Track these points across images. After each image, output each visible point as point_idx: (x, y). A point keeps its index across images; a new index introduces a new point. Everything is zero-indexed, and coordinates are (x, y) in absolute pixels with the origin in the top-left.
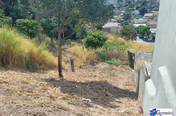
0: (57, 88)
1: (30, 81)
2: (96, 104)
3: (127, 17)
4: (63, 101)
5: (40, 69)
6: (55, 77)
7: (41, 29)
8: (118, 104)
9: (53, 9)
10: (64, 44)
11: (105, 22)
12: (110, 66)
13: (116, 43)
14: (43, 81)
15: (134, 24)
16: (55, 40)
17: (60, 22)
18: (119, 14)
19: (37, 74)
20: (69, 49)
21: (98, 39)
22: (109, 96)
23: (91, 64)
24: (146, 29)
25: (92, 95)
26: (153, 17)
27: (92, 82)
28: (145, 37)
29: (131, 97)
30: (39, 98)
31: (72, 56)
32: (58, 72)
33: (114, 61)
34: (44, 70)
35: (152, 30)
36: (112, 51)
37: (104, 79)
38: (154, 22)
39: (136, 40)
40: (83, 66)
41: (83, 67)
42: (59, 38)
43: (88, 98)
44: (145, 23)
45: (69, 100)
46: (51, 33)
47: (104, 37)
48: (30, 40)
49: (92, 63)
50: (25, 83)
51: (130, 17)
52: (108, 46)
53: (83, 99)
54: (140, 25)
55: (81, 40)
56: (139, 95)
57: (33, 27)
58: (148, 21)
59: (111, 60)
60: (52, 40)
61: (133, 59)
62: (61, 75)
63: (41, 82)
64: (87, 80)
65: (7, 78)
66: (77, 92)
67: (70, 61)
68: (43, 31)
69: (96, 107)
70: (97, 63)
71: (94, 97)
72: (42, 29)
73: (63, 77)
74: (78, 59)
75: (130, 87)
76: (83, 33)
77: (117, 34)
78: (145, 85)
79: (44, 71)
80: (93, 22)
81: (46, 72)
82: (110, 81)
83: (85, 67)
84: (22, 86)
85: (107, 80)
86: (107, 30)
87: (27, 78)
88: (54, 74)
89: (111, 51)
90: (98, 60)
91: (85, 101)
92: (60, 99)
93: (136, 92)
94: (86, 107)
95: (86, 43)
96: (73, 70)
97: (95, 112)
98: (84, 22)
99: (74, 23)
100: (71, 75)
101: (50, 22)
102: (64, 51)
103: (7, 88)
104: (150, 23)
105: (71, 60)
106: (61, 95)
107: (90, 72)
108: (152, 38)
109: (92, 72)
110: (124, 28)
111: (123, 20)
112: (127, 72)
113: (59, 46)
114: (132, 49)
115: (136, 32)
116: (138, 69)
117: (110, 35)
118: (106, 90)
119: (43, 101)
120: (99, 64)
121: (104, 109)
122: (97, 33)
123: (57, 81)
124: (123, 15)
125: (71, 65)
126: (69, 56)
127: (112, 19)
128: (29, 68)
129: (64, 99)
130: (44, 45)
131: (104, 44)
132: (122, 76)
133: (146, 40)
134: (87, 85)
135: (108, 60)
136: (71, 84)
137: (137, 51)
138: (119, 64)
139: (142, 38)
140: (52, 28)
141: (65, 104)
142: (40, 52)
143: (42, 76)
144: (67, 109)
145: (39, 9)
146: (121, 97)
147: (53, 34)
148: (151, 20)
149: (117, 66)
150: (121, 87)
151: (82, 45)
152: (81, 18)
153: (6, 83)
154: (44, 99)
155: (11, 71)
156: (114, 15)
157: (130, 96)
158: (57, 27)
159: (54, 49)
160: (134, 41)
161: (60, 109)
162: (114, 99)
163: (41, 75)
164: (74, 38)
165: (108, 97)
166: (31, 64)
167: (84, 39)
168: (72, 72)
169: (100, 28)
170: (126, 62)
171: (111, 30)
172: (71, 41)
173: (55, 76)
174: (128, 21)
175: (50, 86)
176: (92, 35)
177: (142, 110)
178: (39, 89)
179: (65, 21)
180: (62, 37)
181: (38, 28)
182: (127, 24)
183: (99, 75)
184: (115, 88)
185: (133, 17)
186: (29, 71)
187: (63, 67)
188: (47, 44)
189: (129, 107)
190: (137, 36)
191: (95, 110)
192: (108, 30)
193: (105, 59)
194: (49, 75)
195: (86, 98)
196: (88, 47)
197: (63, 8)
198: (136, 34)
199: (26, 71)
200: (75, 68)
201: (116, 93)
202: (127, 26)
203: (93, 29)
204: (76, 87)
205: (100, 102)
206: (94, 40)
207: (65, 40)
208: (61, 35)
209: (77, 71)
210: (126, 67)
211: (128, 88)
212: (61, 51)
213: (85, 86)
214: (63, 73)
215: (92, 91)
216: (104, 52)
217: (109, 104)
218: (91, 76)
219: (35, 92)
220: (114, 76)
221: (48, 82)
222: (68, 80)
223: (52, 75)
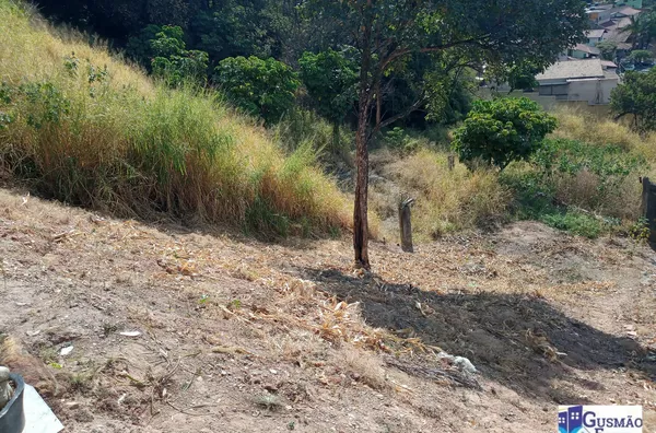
0: (348, 303)
1: (258, 271)
2: (492, 379)
3: (649, 35)
4: (368, 353)
5: (293, 234)
6: (341, 265)
7: (301, 92)
8: (585, 393)
9: (345, 18)
10: (378, 147)
11: (550, 58)
12: (561, 238)
13: (592, 143)
14: (302, 277)
16: (346, 132)
17: (367, 64)
18: (610, 23)
19: (280, 249)
20: (393, 165)
21: (515, 126)
22: (550, 354)
23: (479, 224)
25: (479, 345)
27: (481, 297)
29: (645, 370)
30: (287, 332)
31: (405, 191)
32: (352, 248)
33: (580, 217)
34: (304, 235)
36: (573, 175)
37: (531, 288)
40: (448, 230)
41: (448, 235)
42: (362, 125)
43: (461, 355)
45: (388, 352)
46: (335, 104)
47: (538, 117)
48: (263, 129)
49: (486, 223)
50: (244, 278)
52: (554, 156)
53: (443, 354)
55: (442, 131)
57: (275, 84)
59: (564, 212)
60: (336, 131)
62: (362, 260)
63: (294, 279)
64: (460, 287)
65: (187, 259)
66: (420, 325)
67: (397, 209)
68: (305, 98)
69: (493, 392)
70: (506, 223)
71: (485, 354)
72: (303, 92)
73: (368, 267)
74: (428, 205)
75: (642, 329)
76: (452, 105)
77: (595, 106)
79: (307, 240)
80: (494, 59)
81: (312, 244)
82: (554, 295)
83: (456, 234)
84: (235, 287)
85: (543, 294)
86: (555, 90)
87: (250, 261)
88: (340, 254)
89: (567, 175)
90: (511, 210)
91: (451, 364)
92: (357, 345)
94: (452, 385)
95: (465, 140)
96: (408, 246)
97: (486, 408)
98: (462, 62)
99: (421, 64)
101: (332, 64)
102: (378, 173)
103: (188, 289)
105: (400, 205)
106: (363, 333)
107: (472, 254)
109: (483, 256)
110: (630, 79)
111: (630, 45)
112: (631, 266)
113: (362, 154)
117: (565, 108)
118: (535, 331)
119: (299, 346)
120: (511, 228)
121: (525, 404)
122: (512, 102)
123: (347, 279)
124: (628, 27)
125: (402, 226)
126: (395, 190)
127: (580, 47)
128: (256, 227)
129: (372, 348)
130: (310, 148)
131: (539, 146)
132: (607, 282)
134: (458, 304)
135: (552, 212)
136: (400, 296)
138: (598, 232)
140: (340, 86)
141: (373, 364)
142: (295, 173)
143: (301, 258)
144: (382, 385)
145: (297, 21)
146: (598, 366)
147: (340, 109)
149: (591, 237)
150: (603, 323)
151: (449, 151)
152: (448, 46)
153: (186, 272)
154: (305, 340)
155: (200, 236)
156: (588, 28)
157: (643, 365)
158: (357, 85)
159: (340, 164)
161: (357, 379)
162: (566, 371)
163: (294, 252)
164: (417, 123)
165: (543, 360)
166: (264, 213)
167: (457, 127)
168: (401, 251)
169: (524, 83)
170: (630, 223)
171: (572, 91)
172: (403, 136)
173: (343, 260)
174: (650, 53)
175: (326, 295)
176: (490, 112)
178: (287, 303)
179: (386, 58)
180: (372, 120)
181: (290, 88)
182: (646, 65)
183: (509, 270)
184: (577, 326)
186: (256, 237)
187: (372, 233)
188: (319, 145)
191: (486, 403)
192: (560, 90)
193: (539, 209)
194: (322, 255)
195: (456, 355)
196: (470, 159)
197: (380, 13)
199: (247, 236)
200: (416, 238)
201: (578, 346)
202: (646, 71)
203: (493, 88)
204: (418, 310)
205: (509, 373)
206: (498, 131)
207: (384, 131)
208: (369, 111)
209: (424, 248)
210: (631, 245)
211: (632, 330)
212: (366, 172)
213: (452, 306)
214: (369, 251)
215: (478, 331)
216: (536, 181)
217: (546, 385)
218: (478, 272)
219: (275, 313)
220: (575, 277)
221: (317, 280)
222: (386, 278)
223: (333, 257)
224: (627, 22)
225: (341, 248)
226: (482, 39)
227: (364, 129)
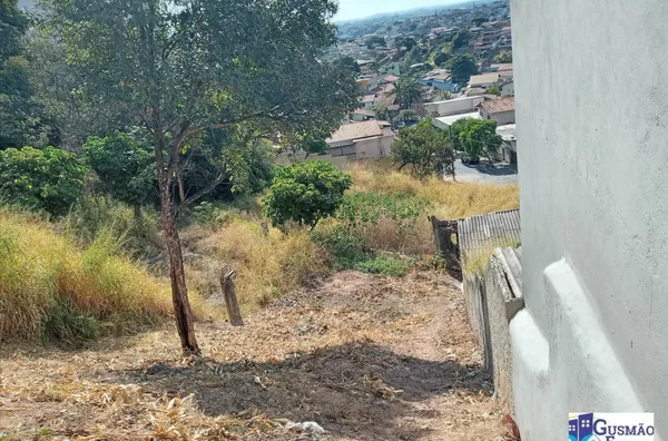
0: (182, 397)
1: (69, 387)
2: (342, 435)
3: (410, 97)
5: (104, 335)
6: (169, 357)
7: (91, 179)
8: (424, 423)
9: (129, 101)
10: (188, 224)
11: (334, 124)
12: (376, 282)
13: (384, 193)
14: (124, 382)
15: (439, 116)
16: (149, 212)
17: (161, 144)
18: (378, 89)
19: (91, 355)
20: (207, 240)
21: (317, 187)
22: (388, 395)
23: (303, 284)
24: (483, 129)
25: (323, 403)
26: (501, 84)
27: (317, 354)
28: (482, 159)
29: (469, 386)
31: (224, 265)
32: (177, 335)
33: (386, 259)
34: (119, 333)
35: (504, 132)
36: (375, 223)
37: (360, 335)
38: (506, 101)
39: (452, 172)
40: (274, 294)
41: (275, 300)
42: (167, 204)
43: (308, 419)
44: (476, 110)
46: (131, 186)
47: (335, 177)
48: (50, 224)
49: (308, 281)
50: (51, 400)
51: (419, 93)
52: (355, 209)
53: (291, 424)
54: (459, 117)
55: (250, 199)
56: (496, 375)
57: (58, 174)
58: (486, 99)
59: (374, 257)
60: (137, 214)
61: (455, 242)
62: (189, 346)
63: (114, 387)
64: (295, 349)
66: (262, 401)
67: (219, 284)
68: (97, 184)
70: (326, 277)
71: (331, 412)
72: (93, 178)
73: (198, 352)
74: (250, 274)
75: (459, 349)
76: (254, 173)
77: (381, 161)
78: (508, 334)
79: (122, 340)
80: (286, 129)
81: (129, 341)
82: (381, 336)
83: (282, 297)
84: (40, 414)
85: (371, 337)
86: (345, 151)
87: (55, 378)
88: (164, 344)
89: (369, 223)
90: (328, 263)
91: (299, 432)
93: (482, 362)
95: (274, 206)
96: (236, 319)
98: (256, 133)
99: (216, 140)
100: (229, 340)
101: (125, 146)
102: (192, 251)
104: (492, 105)
105: (222, 279)
106: (204, 426)
107: (301, 313)
108: (507, 157)
109: (312, 313)
110: (403, 134)
111: (397, 106)
112: (438, 295)
113: (171, 234)
114: (445, 207)
115: (449, 145)
117: (356, 166)
118: (371, 375)
120: (331, 280)
122: (310, 165)
123: (177, 371)
124: (393, 92)
125: (227, 300)
126: (214, 264)
127: (358, 111)
128: (57, 336)
129: (216, 439)
130: (110, 237)
131: (341, 202)
132: (423, 314)
133: (489, 169)
134: (297, 368)
135: (364, 260)
136: (237, 375)
137: (463, 213)
138: (405, 270)
139: (472, 162)
140: (134, 169)
142: (96, 266)
143: (116, 360)
145: (74, 104)
146: (431, 394)
147: (139, 191)
148: (493, 97)
149: (400, 276)
150: (427, 352)
151: (260, 217)
152: (241, 120)
156: (363, 95)
157: (466, 382)
158: (154, 164)
159: (148, 248)
160: (448, 178)
162: (405, 406)
163: (109, 355)
164: (224, 194)
165: (384, 402)
166: (65, 319)
167: (264, 194)
168: (230, 326)
169: (317, 148)
170: (429, 257)
171: (359, 149)
172: (213, 209)
173: (169, 351)
174: (414, 111)
175: (155, 396)
176: (292, 177)
177: (515, 428)
178: (109, 417)
179: (180, 136)
180: (177, 199)
181: (77, 175)
182: (413, 122)
183: (337, 322)
184: (406, 360)
185: (430, 91)
186: (59, 347)
187: (197, 313)
188: (121, 232)
189: (466, 424)
190: (454, 159)
192: (349, 150)
193: (352, 258)
194: (144, 351)
195: (303, 421)
196: (281, 222)
197: (166, 93)
198: (450, 153)
199: (47, 349)
200: (244, 309)
201: (412, 380)
202: (414, 126)
203: (290, 155)
204: (257, 384)
205: (356, 425)
206: (303, 193)
207: (191, 207)
208: (171, 190)
209: (253, 318)
210: (434, 276)
211: (451, 353)
212: (179, 252)
213: (291, 371)
214: (196, 334)
215: (319, 390)
216: (345, 233)
217: (391, 426)
218: (310, 329)
219: (96, 431)
220: (395, 315)
221: (142, 380)
222: (219, 359)
223: (157, 350)
224: (390, 87)
225: (163, 339)
226: (272, 112)
227: (168, 209)
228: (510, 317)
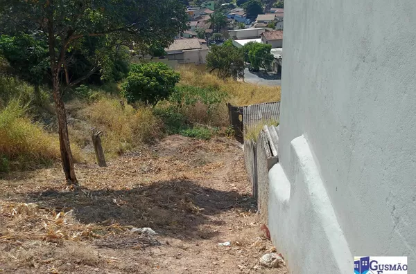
0: (65, 212)
2: (166, 235)
3: (220, 25)
4: (84, 243)
5: (13, 169)
6: (57, 185)
8: (216, 228)
10: (71, 99)
11: (170, 39)
12: (193, 142)
13: (200, 87)
14: (27, 201)
15: (237, 39)
16: (45, 90)
17: (53, 43)
18: (200, 18)
19: (5, 182)
20: (84, 110)
21: (157, 80)
22: (196, 211)
23: (146, 142)
24: (263, 50)
25: (156, 216)
26: (276, 21)
27: (153, 186)
28: (261, 69)
29: (243, 207)
30: (20, 245)
31: (95, 127)
32: (62, 171)
33: (200, 129)
34: (23, 169)
35: (277, 53)
36: (194, 106)
37: (181, 174)
38: (278, 33)
39: (242, 76)
40: (128, 148)
41: (128, 151)
42: (57, 86)
43: (146, 226)
44: (259, 37)
45: (99, 238)
46: (33, 72)
47: (170, 74)
49: (150, 140)
51: (225, 23)
52: (182, 95)
53: (135, 229)
54: (249, 41)
55: (114, 85)
56: (259, 201)
58: (266, 31)
59: (192, 127)
60: (37, 90)
61: (241, 120)
62: (71, 178)
63: (20, 204)
64: (139, 182)
66: (117, 214)
67: (91, 139)
68: (8, 68)
69: (168, 243)
70: (161, 138)
71: (160, 221)
72: (5, 64)
73: (76, 183)
74: (111, 134)
75: (239, 184)
76: (116, 68)
77: (199, 65)
78: (268, 178)
79: (25, 173)
80: (138, 40)
81: (30, 174)
82: (193, 175)
83: (132, 149)
85: (187, 176)
86: (177, 57)
88: (54, 177)
89: (190, 106)
90: (163, 130)
91: (140, 234)
92: (76, 240)
93: (251, 193)
94: (142, 247)
95: (129, 90)
96: (102, 163)
97: (164, 255)
98: (119, 42)
99: (92, 44)
100: (97, 175)
101: (27, 43)
102: (74, 117)
104: (270, 35)
105: (93, 137)
107: (144, 160)
108: (276, 69)
109: (151, 160)
110: (214, 49)
111: (211, 30)
112: (229, 151)
113: (59, 105)
114: (237, 98)
115: (242, 58)
116: (252, 143)
117: (183, 68)
118: (186, 199)
119: (31, 252)
120: (164, 140)
121: (186, 245)
122: (153, 65)
123: (62, 194)
124: (209, 21)
125: (96, 150)
126: (88, 127)
127: (186, 32)
129: (87, 238)
130: (17, 106)
131: (173, 91)
132: (219, 163)
133: (264, 75)
134: (140, 194)
135: (185, 129)
136: (102, 198)
137: (247, 102)
138: (210, 136)
139: (255, 71)
140: (35, 60)
141: (89, 250)
142: (8, 124)
143: (22, 187)
144: (98, 261)
146: (221, 211)
147: (38, 75)
148: (270, 29)
149: (207, 139)
150: (220, 186)
151: (120, 98)
152: (109, 32)
154: (35, 247)
156: (190, 20)
157: (242, 205)
158: (48, 59)
159: (45, 114)
160: (239, 80)
161: (79, 263)
162: (205, 218)
163: (16, 183)
164: (95, 81)
165: (192, 215)
167: (122, 82)
168: (98, 167)
169: (159, 54)
170: (225, 128)
171: (186, 57)
172: (88, 91)
173: (57, 181)
174: (222, 35)
175: (47, 210)
176: (141, 72)
177: (268, 232)
178: (16, 224)
179: (66, 40)
180: (63, 81)
182: (221, 41)
183: (167, 166)
184: (208, 191)
185: (233, 22)
187: (76, 158)
188: (25, 102)
189: (240, 229)
190: (244, 68)
191: (164, 252)
192: (179, 57)
193: (178, 127)
194: (41, 181)
195: (143, 227)
196: (133, 101)
197: (57, 9)
198: (242, 64)
200: (107, 156)
201: (210, 202)
202: (221, 44)
203: (141, 57)
204: (115, 204)
205: (175, 229)
206: (148, 83)
207: (74, 88)
208: (60, 76)
209: (113, 163)
210: (227, 140)
211: (234, 186)
212: (64, 117)
213: (136, 196)
214: (75, 171)
215: (154, 208)
216: (174, 111)
217: (196, 230)
218: (149, 170)
219: (7, 233)
220: (202, 163)
221: (39, 200)
222: (90, 188)
223: (49, 180)
224: (208, 17)
225: (54, 173)
226: (130, 28)
227: (58, 88)
228: (270, 167)
